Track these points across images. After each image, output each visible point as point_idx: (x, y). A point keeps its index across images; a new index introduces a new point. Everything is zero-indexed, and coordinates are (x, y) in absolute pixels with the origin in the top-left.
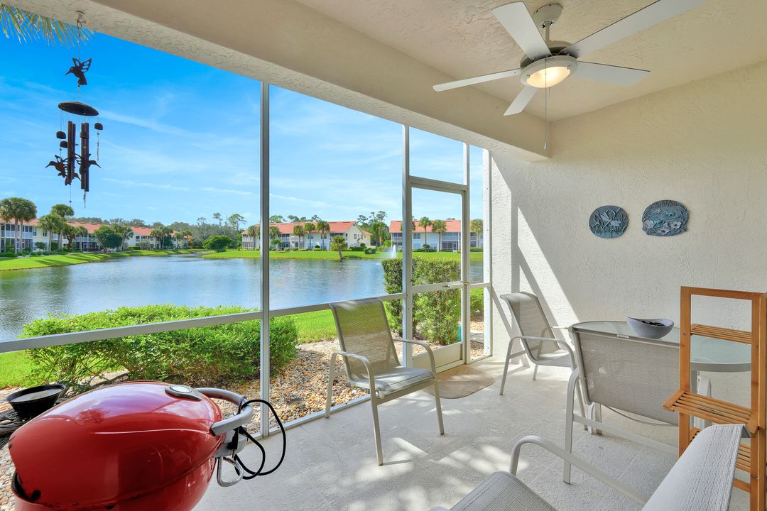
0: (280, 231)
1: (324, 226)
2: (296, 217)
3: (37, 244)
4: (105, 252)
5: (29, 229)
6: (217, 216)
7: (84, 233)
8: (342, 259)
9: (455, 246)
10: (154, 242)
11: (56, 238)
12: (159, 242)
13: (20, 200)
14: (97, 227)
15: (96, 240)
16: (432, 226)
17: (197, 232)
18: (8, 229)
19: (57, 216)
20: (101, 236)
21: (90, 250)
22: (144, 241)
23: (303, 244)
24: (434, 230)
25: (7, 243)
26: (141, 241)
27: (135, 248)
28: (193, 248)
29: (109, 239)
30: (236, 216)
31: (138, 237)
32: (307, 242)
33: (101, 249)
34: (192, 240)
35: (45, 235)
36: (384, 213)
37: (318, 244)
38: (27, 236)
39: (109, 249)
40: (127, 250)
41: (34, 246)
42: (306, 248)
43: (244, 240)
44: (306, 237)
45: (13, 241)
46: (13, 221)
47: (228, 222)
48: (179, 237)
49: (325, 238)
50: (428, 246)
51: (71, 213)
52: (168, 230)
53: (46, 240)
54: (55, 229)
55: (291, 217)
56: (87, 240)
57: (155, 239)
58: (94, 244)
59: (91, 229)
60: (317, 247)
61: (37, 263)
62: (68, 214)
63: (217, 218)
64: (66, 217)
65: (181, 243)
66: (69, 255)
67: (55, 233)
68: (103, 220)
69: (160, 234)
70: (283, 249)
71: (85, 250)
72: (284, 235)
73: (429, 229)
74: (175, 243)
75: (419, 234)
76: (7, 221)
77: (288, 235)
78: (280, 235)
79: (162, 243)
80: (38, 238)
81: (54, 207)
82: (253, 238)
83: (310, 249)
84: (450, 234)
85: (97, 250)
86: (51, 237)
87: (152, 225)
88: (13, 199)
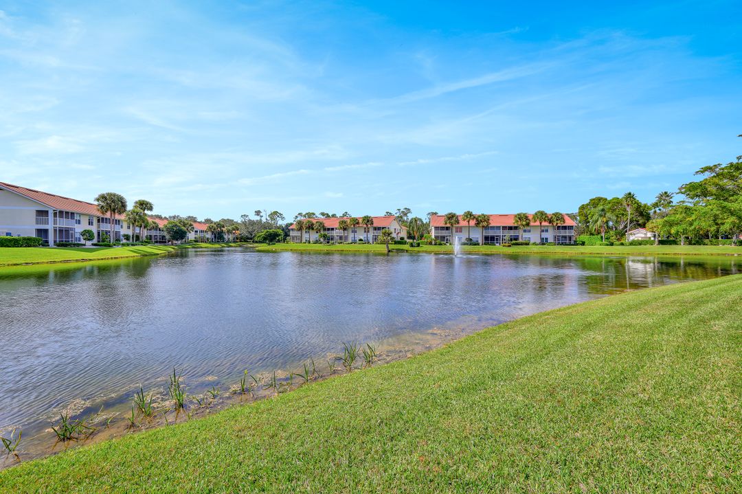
0: (325, 225)
1: (368, 220)
2: (327, 214)
3: (124, 235)
4: (172, 244)
5: (118, 222)
6: (258, 213)
7: (156, 228)
8: (389, 251)
9: (497, 239)
10: (209, 235)
11: (137, 231)
12: (213, 236)
13: (114, 195)
14: (166, 222)
15: (165, 234)
16: (475, 220)
17: (243, 227)
18: (103, 222)
19: (139, 210)
20: (169, 230)
21: (160, 242)
22: (202, 235)
23: (346, 238)
24: (477, 224)
25: (103, 235)
26: (199, 235)
27: (195, 241)
28: (240, 241)
29: (176, 232)
30: (276, 213)
31: (196, 232)
32: (351, 236)
33: (169, 241)
34: (240, 234)
35: (129, 228)
36: (409, 209)
37: (362, 238)
38: (117, 228)
39: (175, 242)
40: (188, 243)
41: (121, 237)
42: (350, 241)
43: (292, 234)
44: (350, 230)
45: (107, 232)
46: (108, 215)
47: (269, 219)
48: (229, 232)
49: (368, 231)
50: (471, 240)
51: (151, 208)
52: (220, 225)
53: (130, 232)
54: (138, 222)
55: (323, 214)
56: (158, 233)
57: (210, 233)
58: (163, 237)
59: (161, 224)
60: (361, 240)
61: (131, 252)
62: (148, 209)
63: (258, 215)
64: (146, 212)
65: (231, 237)
66: (149, 246)
67: (137, 226)
68: (163, 216)
69: (214, 229)
70: (328, 242)
71: (157, 242)
72: (329, 229)
73: (473, 223)
74: (226, 237)
75: (461, 228)
76: (103, 213)
77: (333, 229)
78: (325, 230)
79: (215, 237)
80: (124, 231)
81: (136, 203)
82: (300, 232)
83: (354, 242)
84: (493, 228)
85: (165, 242)
86: (134, 230)
87: (203, 221)
88: (108, 194)
